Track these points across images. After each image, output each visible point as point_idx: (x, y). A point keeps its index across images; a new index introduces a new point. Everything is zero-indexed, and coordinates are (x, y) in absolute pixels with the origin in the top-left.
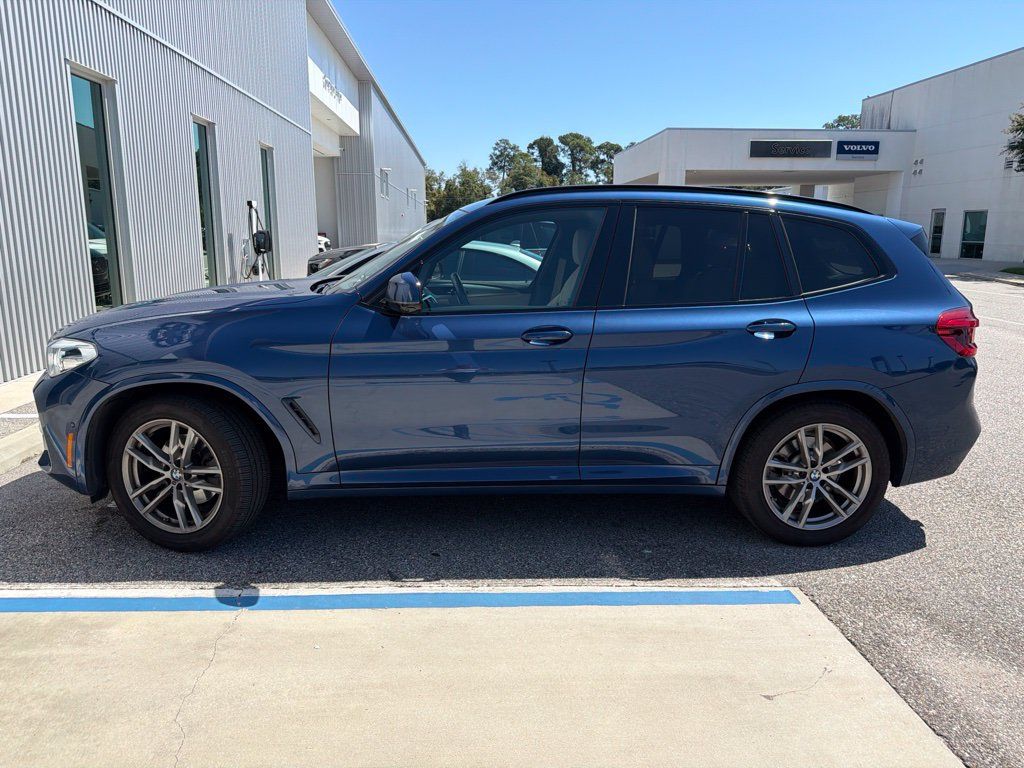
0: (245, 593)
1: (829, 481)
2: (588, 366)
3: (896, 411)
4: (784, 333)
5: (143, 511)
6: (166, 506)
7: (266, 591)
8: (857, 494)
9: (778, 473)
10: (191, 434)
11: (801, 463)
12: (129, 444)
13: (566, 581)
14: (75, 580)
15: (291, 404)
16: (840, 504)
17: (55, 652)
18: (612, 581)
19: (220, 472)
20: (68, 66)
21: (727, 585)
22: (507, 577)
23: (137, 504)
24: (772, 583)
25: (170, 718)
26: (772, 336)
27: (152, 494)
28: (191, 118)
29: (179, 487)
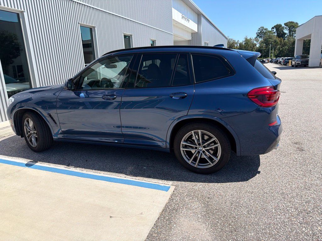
0: (33, 163)
1: (205, 151)
2: (121, 107)
3: (228, 127)
4: (183, 97)
5: (28, 140)
8: (217, 158)
12: (25, 124)
15: (50, 115)
16: (211, 161)
20: (79, 25)
28: (123, 34)
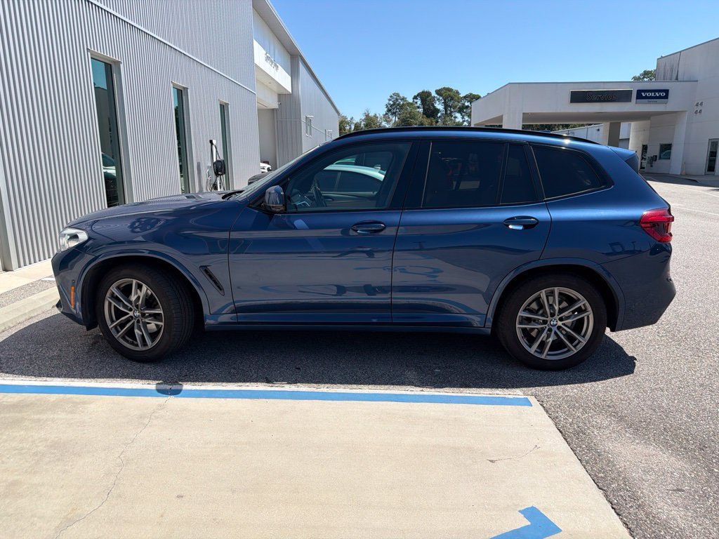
0: (175, 387)
1: (563, 326)
2: (395, 248)
4: (530, 225)
5: (117, 336)
6: (130, 333)
7: (187, 386)
8: (584, 336)
9: (529, 320)
10: (145, 287)
11: (544, 314)
12: (108, 295)
13: (379, 387)
14: (74, 377)
15: (206, 270)
16: (571, 343)
17: (56, 416)
18: (409, 388)
19: (162, 312)
20: (89, 54)
21: (485, 393)
22: (341, 383)
23: (113, 332)
24: (518, 393)
25: (117, 456)
26: (520, 228)
27: (122, 325)
28: (171, 85)
29: (138, 322)
